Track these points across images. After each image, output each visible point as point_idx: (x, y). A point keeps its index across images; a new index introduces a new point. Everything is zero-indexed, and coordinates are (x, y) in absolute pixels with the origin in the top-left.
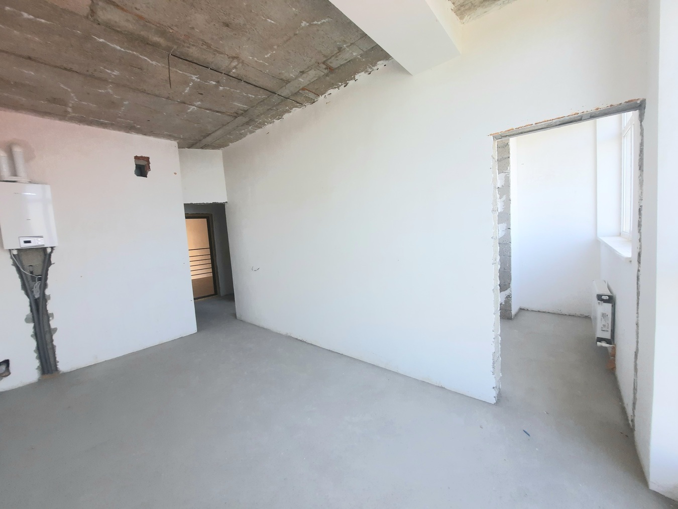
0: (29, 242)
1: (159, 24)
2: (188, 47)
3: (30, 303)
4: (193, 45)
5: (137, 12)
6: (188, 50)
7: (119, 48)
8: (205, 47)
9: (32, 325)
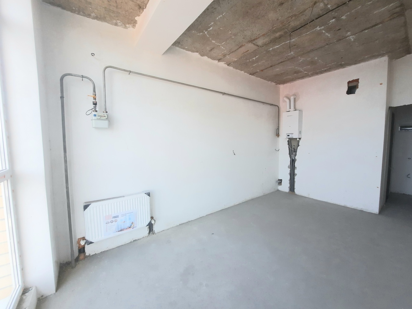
0: (289, 136)
1: (270, 30)
2: (289, 25)
3: (291, 161)
4: (289, 23)
5: (261, 35)
6: (292, 26)
7: (278, 46)
8: (293, 18)
9: (290, 169)
